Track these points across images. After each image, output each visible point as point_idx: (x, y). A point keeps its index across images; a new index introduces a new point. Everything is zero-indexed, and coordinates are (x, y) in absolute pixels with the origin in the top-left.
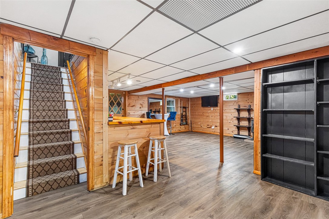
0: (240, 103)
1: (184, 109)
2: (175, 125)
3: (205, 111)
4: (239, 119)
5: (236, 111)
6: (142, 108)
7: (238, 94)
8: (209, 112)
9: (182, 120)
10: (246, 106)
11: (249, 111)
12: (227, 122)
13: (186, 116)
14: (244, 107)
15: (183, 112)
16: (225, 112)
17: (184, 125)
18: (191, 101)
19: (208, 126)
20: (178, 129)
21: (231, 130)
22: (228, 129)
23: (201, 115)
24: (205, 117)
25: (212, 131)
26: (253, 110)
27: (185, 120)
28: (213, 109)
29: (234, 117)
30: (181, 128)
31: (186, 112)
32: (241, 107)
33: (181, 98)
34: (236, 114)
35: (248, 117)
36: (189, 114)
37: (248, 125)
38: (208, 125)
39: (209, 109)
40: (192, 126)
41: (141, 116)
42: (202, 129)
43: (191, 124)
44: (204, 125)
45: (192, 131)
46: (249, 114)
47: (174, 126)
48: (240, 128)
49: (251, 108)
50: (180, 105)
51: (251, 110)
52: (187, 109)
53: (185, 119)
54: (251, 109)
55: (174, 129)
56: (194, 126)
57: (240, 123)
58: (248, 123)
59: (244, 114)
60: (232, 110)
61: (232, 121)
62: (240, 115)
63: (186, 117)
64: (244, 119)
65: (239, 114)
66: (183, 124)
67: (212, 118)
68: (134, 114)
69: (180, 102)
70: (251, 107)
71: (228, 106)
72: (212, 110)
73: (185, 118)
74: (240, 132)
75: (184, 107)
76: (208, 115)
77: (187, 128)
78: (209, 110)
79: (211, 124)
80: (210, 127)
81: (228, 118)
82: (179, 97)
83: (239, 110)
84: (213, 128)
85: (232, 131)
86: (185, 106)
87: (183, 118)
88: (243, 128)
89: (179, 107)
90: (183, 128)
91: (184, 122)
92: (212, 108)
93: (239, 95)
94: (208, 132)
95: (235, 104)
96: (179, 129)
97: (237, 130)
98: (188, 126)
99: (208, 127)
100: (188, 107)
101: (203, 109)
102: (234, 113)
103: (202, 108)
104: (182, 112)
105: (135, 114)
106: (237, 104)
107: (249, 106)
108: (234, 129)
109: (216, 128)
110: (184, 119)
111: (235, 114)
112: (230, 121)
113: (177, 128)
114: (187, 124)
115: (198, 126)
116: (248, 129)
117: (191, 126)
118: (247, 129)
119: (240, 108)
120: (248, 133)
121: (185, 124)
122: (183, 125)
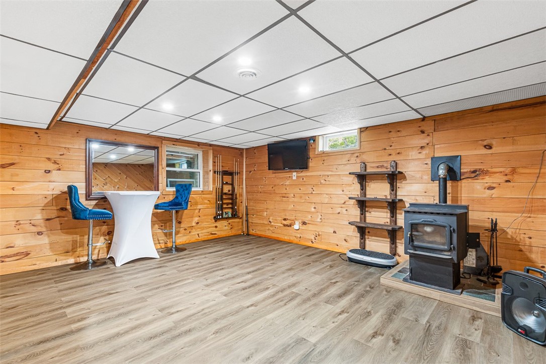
0: (365, 158)
1: (227, 179)
2: (196, 219)
3: (277, 182)
4: (363, 204)
5: (356, 180)
6: (54, 172)
7: (362, 130)
8: (287, 183)
9: (221, 208)
10: (382, 166)
11: (393, 179)
12: (330, 211)
13: (232, 195)
14: (378, 167)
15: (223, 184)
16: (327, 183)
17: (228, 218)
18: (246, 158)
19: (285, 222)
20: (210, 230)
21: (341, 234)
22: (335, 232)
23: (270, 194)
24: (278, 199)
25: (294, 234)
26: (404, 178)
27: (230, 206)
28: (297, 177)
29: (350, 198)
30: (216, 227)
31: (232, 184)
32: (368, 167)
33: (215, 148)
34: (355, 189)
35: (389, 197)
36: (242, 190)
37: (388, 220)
38: (285, 219)
39: (288, 175)
40: (250, 221)
41: (50, 198)
42: (271, 229)
43: (247, 215)
44: (276, 220)
45: (248, 235)
46: (393, 188)
47: (194, 224)
48: (367, 231)
49: (398, 170)
50: (214, 166)
51: (399, 176)
52: (236, 177)
53: (232, 204)
54: (399, 172)
55: (194, 232)
56: (253, 220)
57: (367, 214)
58: (389, 215)
59: (379, 190)
60: (345, 178)
61: (344, 210)
62: (368, 193)
63: (232, 199)
64: (377, 203)
65: (363, 188)
66: (224, 216)
67: (296, 200)
68: (11, 192)
69: (214, 157)
70: (399, 166)
71: (335, 167)
72: (294, 178)
73: (230, 201)
74: (367, 242)
75: (225, 173)
76: (285, 191)
77: (237, 226)
78: (286, 178)
79: (293, 218)
80: (290, 226)
81: (334, 201)
82: (211, 145)
83: (362, 178)
84: (296, 227)
85: (343, 237)
86: (230, 170)
87: (225, 201)
88: (376, 231)
89: (211, 173)
90: (224, 228)
91: (225, 211)
92: (295, 174)
93: (363, 134)
94: (286, 238)
95: (353, 160)
96: (213, 230)
97: (359, 235)
98: (241, 220)
99: (285, 225)
100: (239, 173)
101: (274, 175)
102: (350, 185)
103: (271, 174)
104: (219, 185)
105: (14, 192)
106: (358, 161)
107: (394, 165)
108: (351, 233)
109: (304, 227)
110: (228, 204)
111: (352, 188)
112: (339, 210)
113: (203, 228)
114: (235, 215)
115: (262, 222)
116: (389, 233)
117: (247, 221)
118: (386, 233)
119: (366, 170)
120: (391, 248)
121: (230, 216)
122: (223, 218)
